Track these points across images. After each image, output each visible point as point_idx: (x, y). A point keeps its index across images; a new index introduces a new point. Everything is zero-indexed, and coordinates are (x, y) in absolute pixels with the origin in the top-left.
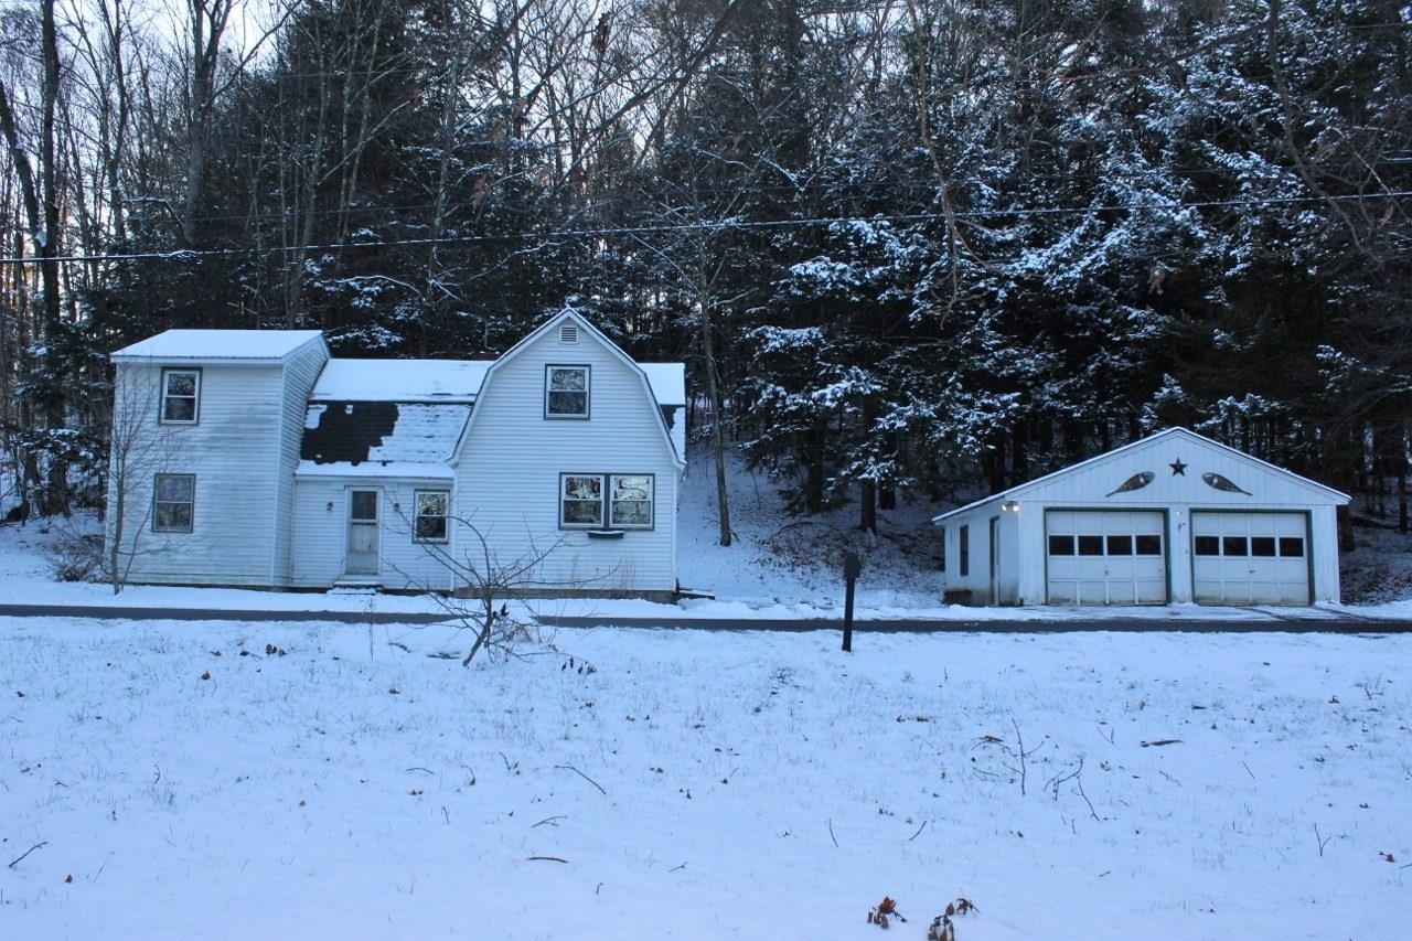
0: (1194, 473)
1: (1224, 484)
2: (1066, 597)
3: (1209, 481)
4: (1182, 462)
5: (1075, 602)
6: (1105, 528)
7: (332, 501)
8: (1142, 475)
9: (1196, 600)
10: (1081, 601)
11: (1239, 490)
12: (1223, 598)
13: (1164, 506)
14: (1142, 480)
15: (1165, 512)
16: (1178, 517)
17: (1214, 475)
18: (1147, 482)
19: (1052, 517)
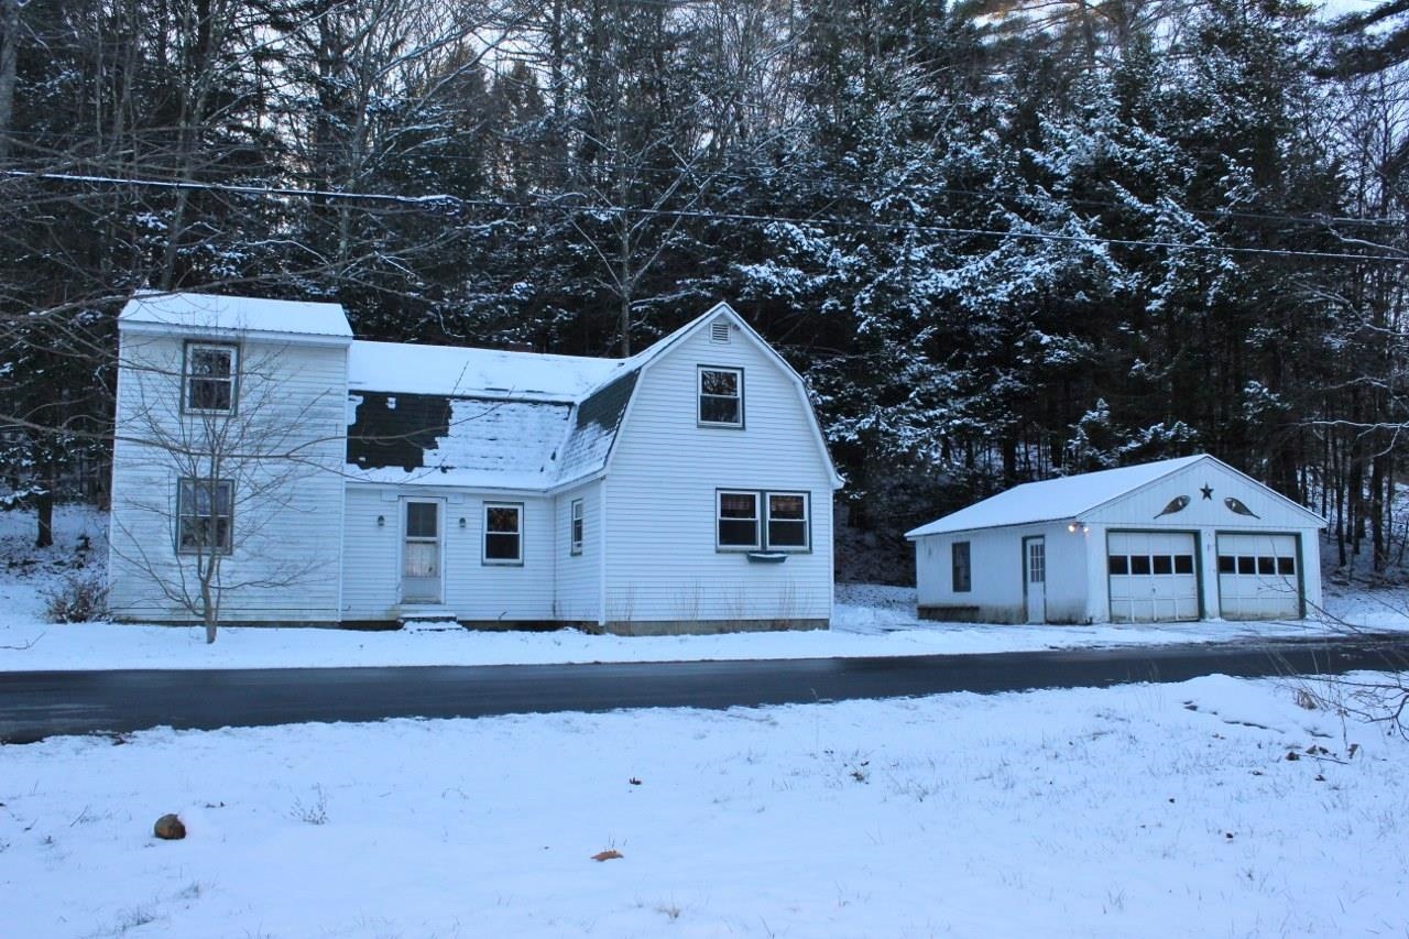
0: (1219, 496)
1: (1240, 508)
2: (1123, 614)
3: (1229, 504)
4: (1210, 487)
5: (1130, 619)
6: (1151, 548)
7: (381, 514)
8: (1181, 498)
9: (1222, 614)
10: (1136, 619)
11: (1252, 514)
12: (1239, 613)
13: (1197, 528)
14: (1180, 504)
15: (1196, 535)
16: (1207, 540)
17: (1233, 500)
18: (1184, 505)
19: (1114, 538)
